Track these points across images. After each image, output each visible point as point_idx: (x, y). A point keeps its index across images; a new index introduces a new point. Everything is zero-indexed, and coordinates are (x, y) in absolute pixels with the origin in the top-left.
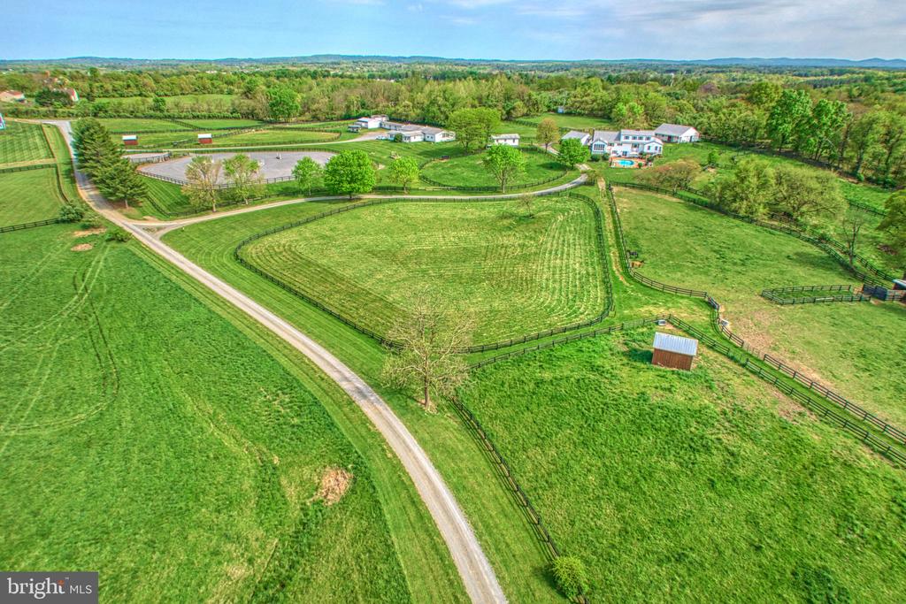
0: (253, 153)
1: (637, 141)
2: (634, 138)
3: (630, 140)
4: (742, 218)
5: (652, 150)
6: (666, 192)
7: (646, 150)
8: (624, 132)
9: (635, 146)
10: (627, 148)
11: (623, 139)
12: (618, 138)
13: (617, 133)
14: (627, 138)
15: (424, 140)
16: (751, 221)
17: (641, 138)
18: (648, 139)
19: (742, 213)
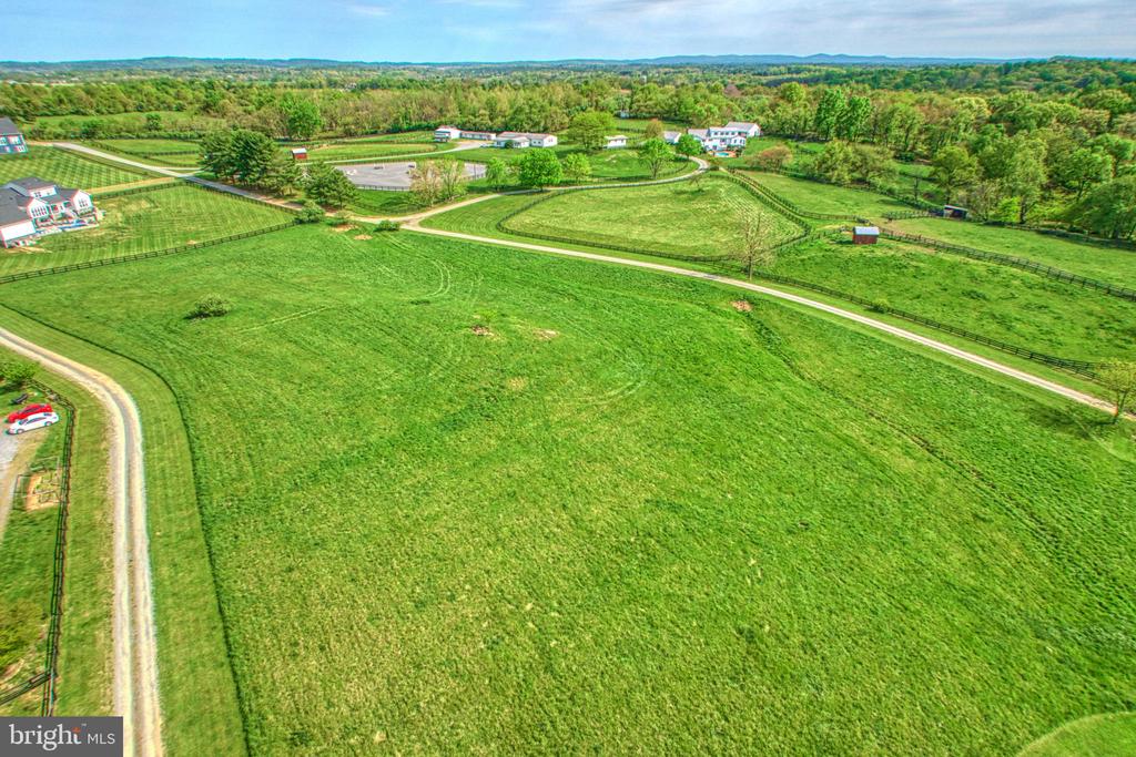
0: (387, 164)
1: (724, 136)
2: (722, 134)
3: (719, 136)
4: (834, 184)
5: (738, 143)
6: (772, 172)
7: (732, 143)
8: (713, 129)
9: (723, 140)
10: (717, 142)
11: (713, 136)
12: (709, 134)
13: (706, 131)
14: (716, 134)
15: (531, 145)
16: (840, 186)
17: (727, 134)
18: (733, 134)
19: (833, 180)
